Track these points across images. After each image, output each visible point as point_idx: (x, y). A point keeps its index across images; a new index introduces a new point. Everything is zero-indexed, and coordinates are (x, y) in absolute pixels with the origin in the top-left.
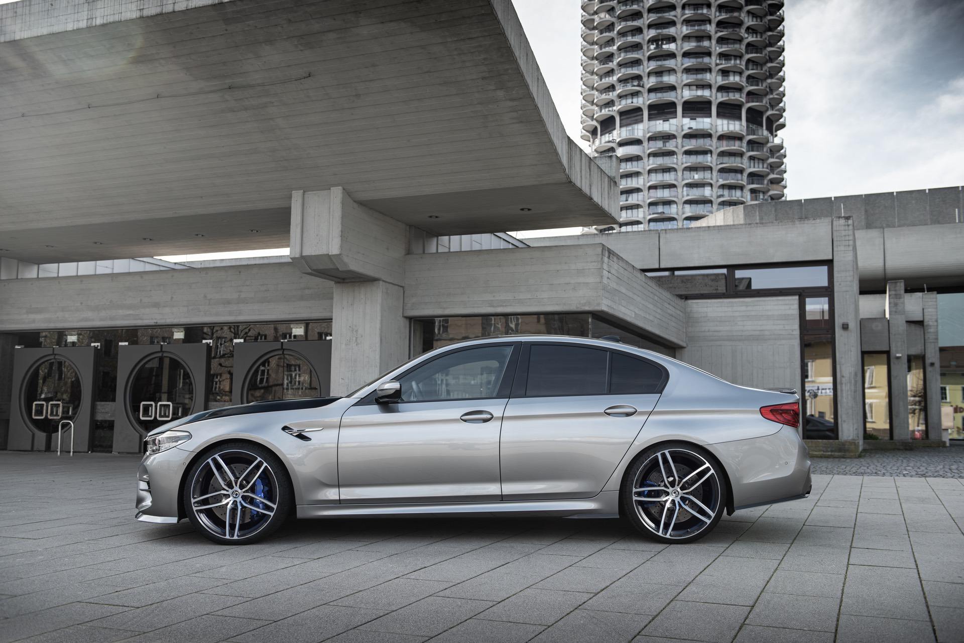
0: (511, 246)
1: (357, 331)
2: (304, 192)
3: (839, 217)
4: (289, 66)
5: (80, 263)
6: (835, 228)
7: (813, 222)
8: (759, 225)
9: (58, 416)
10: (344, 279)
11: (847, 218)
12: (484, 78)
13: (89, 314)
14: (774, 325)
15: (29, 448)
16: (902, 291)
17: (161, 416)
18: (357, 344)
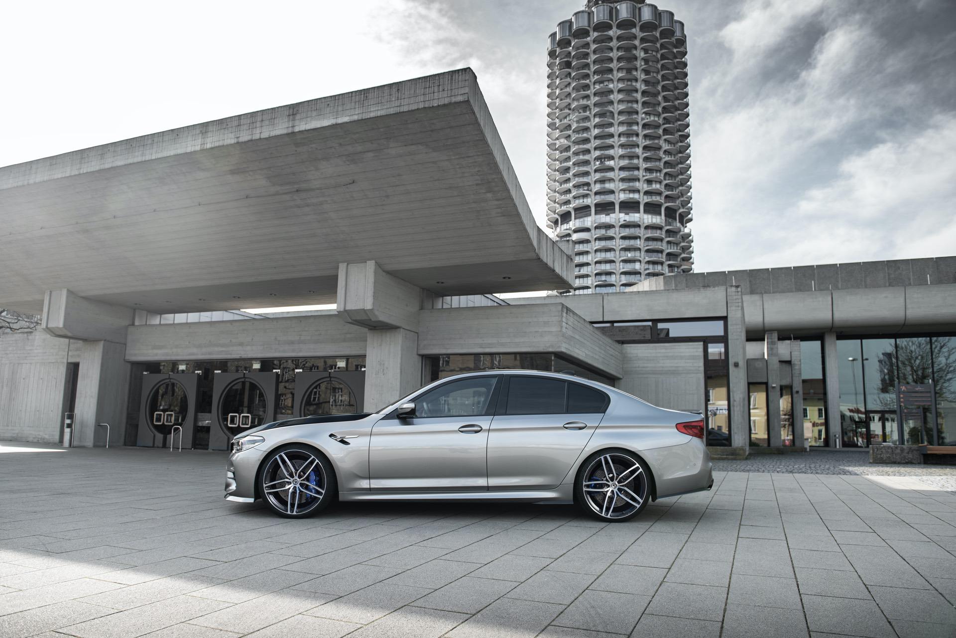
0: (496, 304)
1: (384, 364)
2: (348, 264)
3: (732, 286)
4: (339, 176)
5: (189, 314)
6: (728, 294)
7: (713, 289)
8: (674, 291)
9: (172, 422)
10: (375, 327)
11: (737, 287)
13: (195, 350)
14: (685, 363)
15: (152, 445)
16: (776, 339)
17: (243, 424)
18: (384, 374)
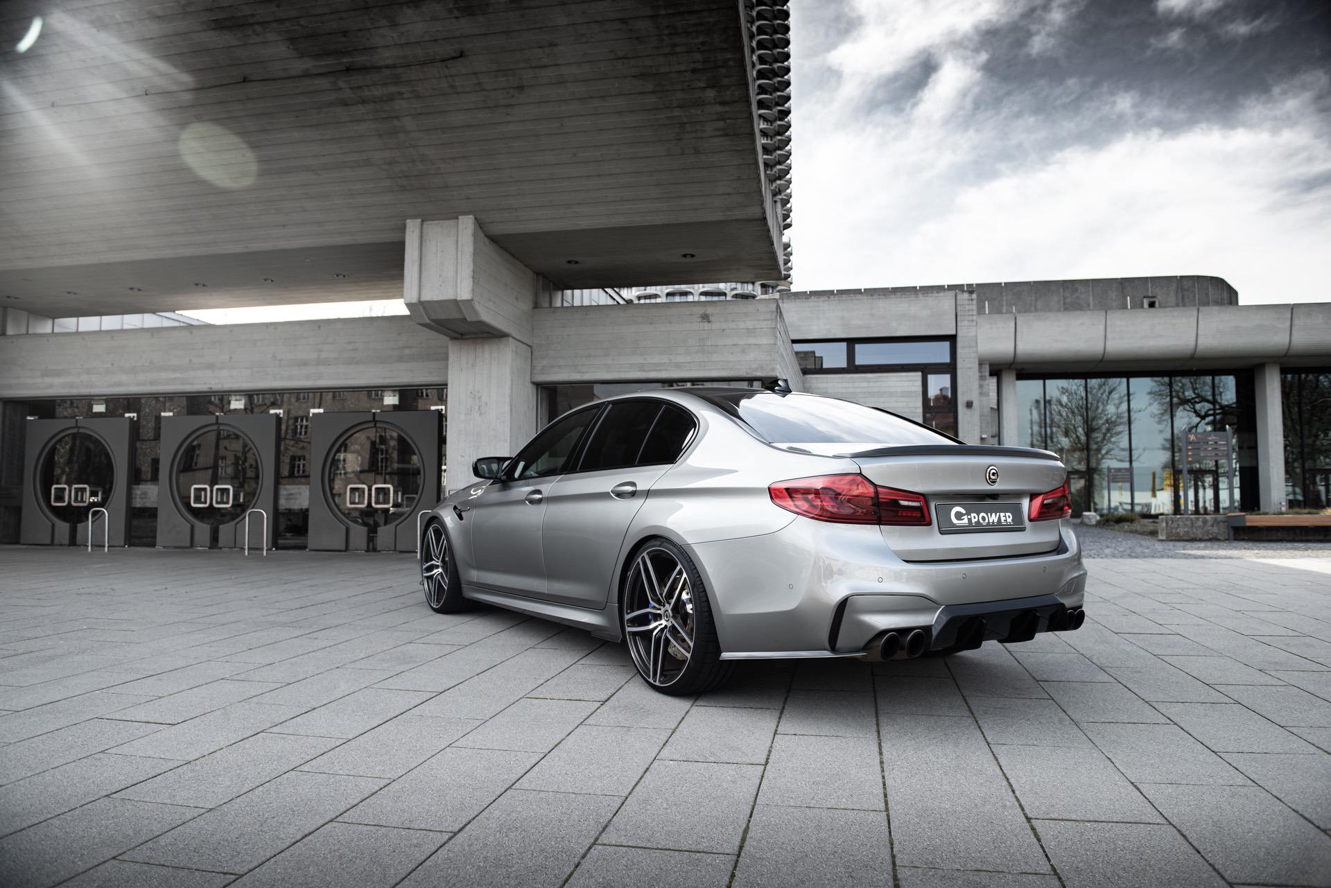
1: (480, 398)
2: (423, 221)
3: (963, 291)
4: (435, 41)
5: (104, 317)
6: (958, 303)
7: (937, 295)
9: (85, 502)
10: (462, 334)
11: (971, 292)
12: (694, 71)
13: (124, 378)
14: (896, 402)
15: (49, 542)
17: (217, 503)
18: (480, 415)
